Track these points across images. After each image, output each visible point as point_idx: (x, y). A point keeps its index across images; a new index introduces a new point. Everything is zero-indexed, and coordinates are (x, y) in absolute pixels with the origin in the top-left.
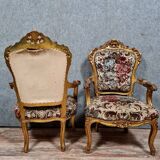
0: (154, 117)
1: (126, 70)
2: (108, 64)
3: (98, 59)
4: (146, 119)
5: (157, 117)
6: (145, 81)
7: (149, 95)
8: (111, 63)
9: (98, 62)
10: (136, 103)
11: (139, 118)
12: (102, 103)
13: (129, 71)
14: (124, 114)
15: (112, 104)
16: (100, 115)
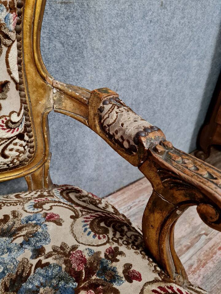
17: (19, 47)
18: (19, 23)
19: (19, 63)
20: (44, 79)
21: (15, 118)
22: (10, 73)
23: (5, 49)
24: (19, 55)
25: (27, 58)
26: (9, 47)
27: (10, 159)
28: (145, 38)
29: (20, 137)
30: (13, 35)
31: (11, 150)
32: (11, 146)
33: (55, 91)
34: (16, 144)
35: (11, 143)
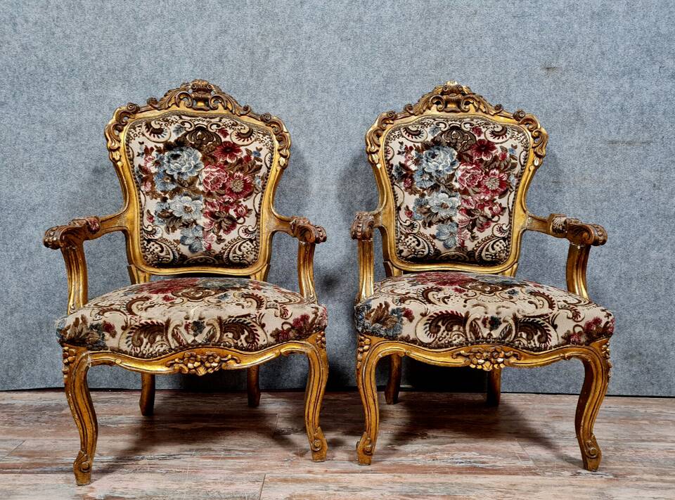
0: (596, 333)
1: (492, 184)
2: (431, 166)
3: (396, 149)
4: (568, 338)
5: (606, 332)
6: (559, 221)
7: (578, 261)
8: (443, 161)
9: (397, 160)
10: (531, 287)
11: (545, 337)
12: (414, 290)
13: (505, 188)
14: (494, 323)
15: (448, 290)
16: (407, 329)
17: (515, 195)
18: (518, 184)
19: (513, 202)
20: (525, 211)
21: (504, 227)
22: (508, 204)
23: (509, 193)
24: (514, 199)
25: (518, 201)
26: (511, 192)
27: (495, 252)
28: (636, 213)
29: (504, 239)
30: (514, 188)
31: (498, 245)
32: (498, 243)
33: (530, 218)
34: (501, 243)
35: (498, 241)
